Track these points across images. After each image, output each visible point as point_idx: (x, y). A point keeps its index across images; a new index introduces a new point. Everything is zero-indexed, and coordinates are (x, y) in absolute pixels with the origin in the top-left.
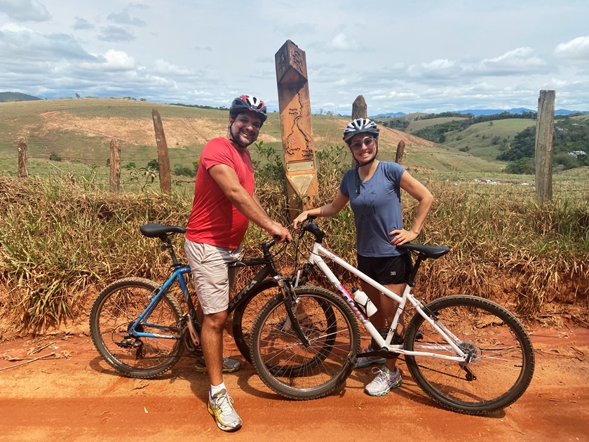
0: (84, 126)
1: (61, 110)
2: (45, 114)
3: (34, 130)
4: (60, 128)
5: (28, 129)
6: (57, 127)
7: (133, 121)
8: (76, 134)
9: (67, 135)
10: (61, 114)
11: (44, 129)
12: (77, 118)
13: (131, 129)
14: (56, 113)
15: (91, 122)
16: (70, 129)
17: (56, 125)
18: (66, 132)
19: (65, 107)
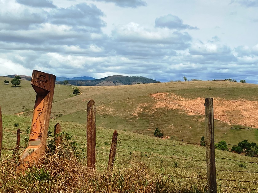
0: (187, 105)
1: (169, 92)
2: (156, 95)
3: (146, 108)
4: (166, 107)
5: (141, 107)
6: (164, 106)
7: (229, 101)
8: (179, 113)
9: (171, 113)
10: (168, 96)
11: (153, 108)
12: (181, 99)
13: (227, 109)
14: (165, 94)
15: (192, 102)
16: (175, 108)
17: (163, 105)
18: (171, 111)
19: (172, 89)
